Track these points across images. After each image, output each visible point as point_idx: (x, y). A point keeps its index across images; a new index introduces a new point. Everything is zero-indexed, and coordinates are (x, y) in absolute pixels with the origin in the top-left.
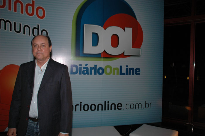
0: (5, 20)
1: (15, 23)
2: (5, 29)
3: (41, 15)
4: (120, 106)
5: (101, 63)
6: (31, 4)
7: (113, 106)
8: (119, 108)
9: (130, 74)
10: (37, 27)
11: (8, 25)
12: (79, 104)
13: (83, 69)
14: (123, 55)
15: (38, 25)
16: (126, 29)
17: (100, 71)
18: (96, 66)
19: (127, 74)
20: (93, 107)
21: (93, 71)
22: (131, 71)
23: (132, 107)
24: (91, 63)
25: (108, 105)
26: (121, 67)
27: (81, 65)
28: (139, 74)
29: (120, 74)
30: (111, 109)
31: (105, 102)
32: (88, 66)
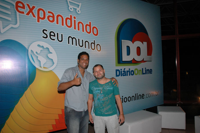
0: (72, 38)
1: (79, 39)
2: (73, 44)
3: (96, 33)
4: (143, 96)
5: (132, 67)
6: (89, 24)
7: (140, 96)
8: (143, 97)
9: (147, 74)
10: (94, 42)
11: (74, 41)
12: (122, 98)
13: (123, 73)
14: (143, 61)
15: (94, 41)
16: (144, 42)
17: (132, 73)
18: (129, 69)
19: (146, 74)
20: (129, 98)
21: (128, 73)
22: (148, 71)
23: (149, 96)
24: (127, 68)
25: (137, 96)
26: (143, 69)
27: (121, 70)
28: (152, 73)
29: (143, 74)
30: (139, 99)
31: (136, 94)
32: (126, 70)
